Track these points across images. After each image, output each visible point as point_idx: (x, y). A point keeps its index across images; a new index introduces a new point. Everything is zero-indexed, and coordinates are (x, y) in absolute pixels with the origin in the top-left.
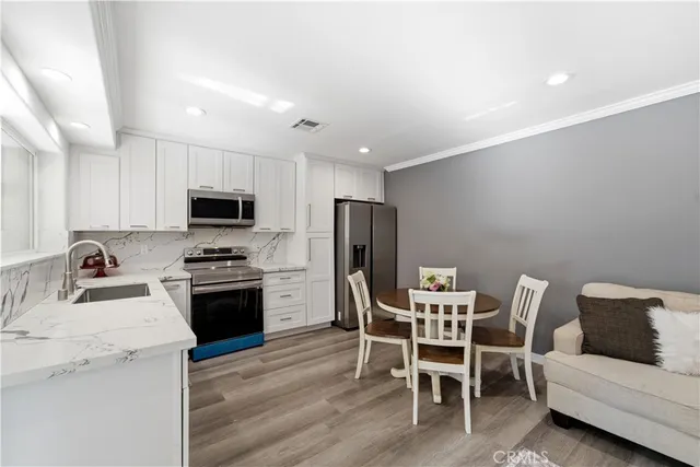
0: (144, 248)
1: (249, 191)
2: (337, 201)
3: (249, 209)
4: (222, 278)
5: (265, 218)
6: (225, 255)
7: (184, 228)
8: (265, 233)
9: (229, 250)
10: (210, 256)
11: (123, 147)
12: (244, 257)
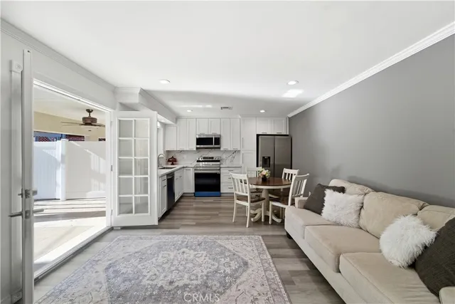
0: (185, 156)
1: (218, 133)
2: (258, 136)
3: (218, 141)
4: (205, 167)
5: (225, 144)
6: (211, 160)
7: (195, 149)
8: (226, 151)
9: (213, 158)
10: (207, 160)
11: (178, 123)
12: (219, 161)
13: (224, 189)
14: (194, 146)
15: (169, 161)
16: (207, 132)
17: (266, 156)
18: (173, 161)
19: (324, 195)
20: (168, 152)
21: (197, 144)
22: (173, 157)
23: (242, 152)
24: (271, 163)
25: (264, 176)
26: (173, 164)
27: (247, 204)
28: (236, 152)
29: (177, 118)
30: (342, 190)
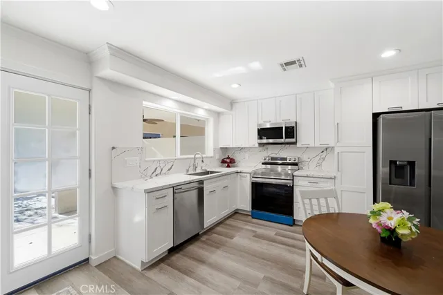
3: (291, 132)
4: (278, 176)
6: (283, 161)
9: (285, 159)
12: (296, 165)
14: (254, 140)
15: (223, 162)
17: (402, 159)
18: (229, 162)
20: (224, 150)
21: (260, 138)
22: (228, 158)
23: (337, 150)
25: (392, 231)
26: (228, 166)
28: (327, 149)
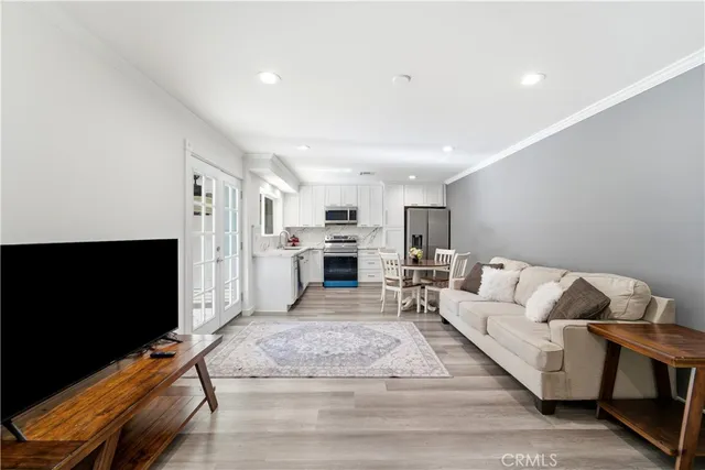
0: (309, 235)
1: (355, 205)
2: (406, 208)
3: (354, 215)
4: (343, 250)
5: (363, 220)
6: (344, 240)
7: (323, 226)
8: (365, 228)
9: (346, 237)
10: (336, 240)
11: (302, 191)
12: (355, 241)
13: (363, 277)
14: (321, 221)
15: (289, 241)
16: (338, 203)
17: (417, 234)
18: (294, 241)
19: (481, 272)
20: (289, 229)
21: (327, 219)
22: (294, 236)
23: (385, 229)
24: (424, 244)
25: (416, 256)
26: (294, 245)
27: (399, 289)
28: (377, 229)
29: (300, 185)
30: (501, 267)
